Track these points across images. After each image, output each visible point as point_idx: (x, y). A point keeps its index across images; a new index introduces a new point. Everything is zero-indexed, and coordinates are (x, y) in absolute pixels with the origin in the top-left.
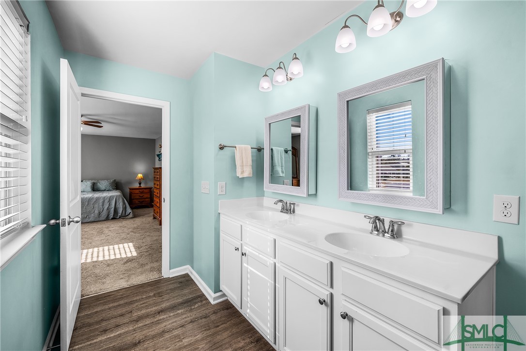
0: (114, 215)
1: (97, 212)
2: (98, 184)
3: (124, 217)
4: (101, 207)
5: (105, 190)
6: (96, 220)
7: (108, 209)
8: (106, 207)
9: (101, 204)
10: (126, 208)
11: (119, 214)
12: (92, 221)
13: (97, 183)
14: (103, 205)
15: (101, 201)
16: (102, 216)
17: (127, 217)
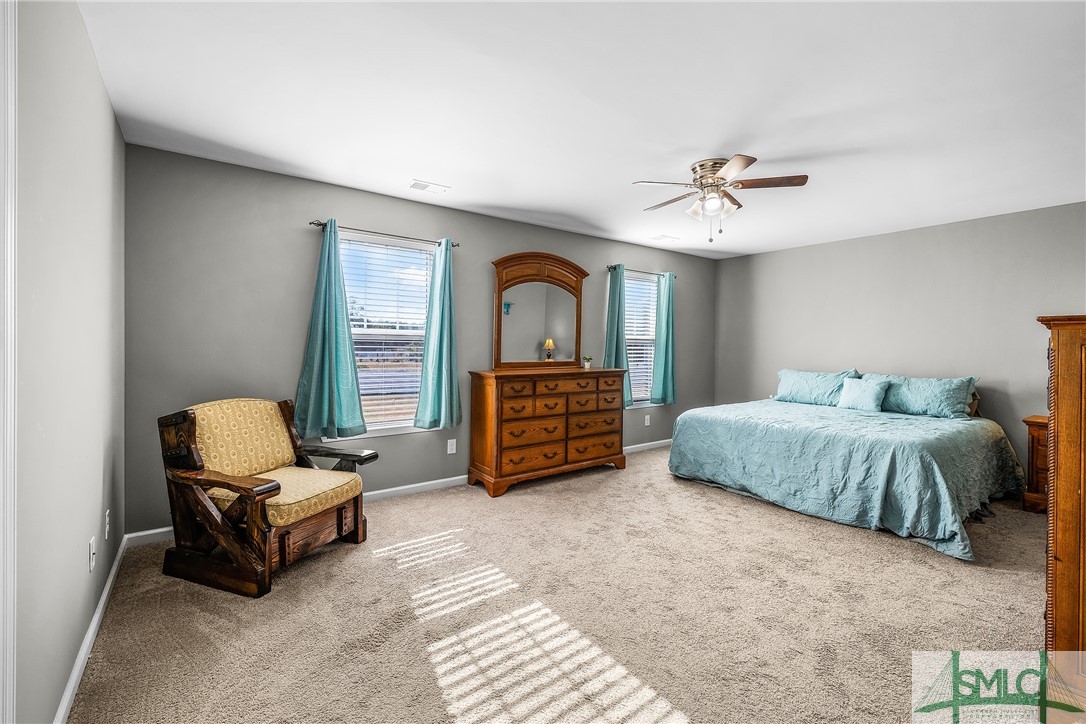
0: (881, 519)
1: (824, 487)
2: (904, 389)
3: (924, 540)
4: (840, 474)
5: (925, 413)
6: (823, 515)
7: (861, 487)
8: (856, 476)
9: (839, 463)
10: (935, 504)
11: (908, 524)
12: (810, 512)
13: (901, 385)
14: (846, 469)
15: (842, 451)
16: (844, 506)
17: (941, 548)
